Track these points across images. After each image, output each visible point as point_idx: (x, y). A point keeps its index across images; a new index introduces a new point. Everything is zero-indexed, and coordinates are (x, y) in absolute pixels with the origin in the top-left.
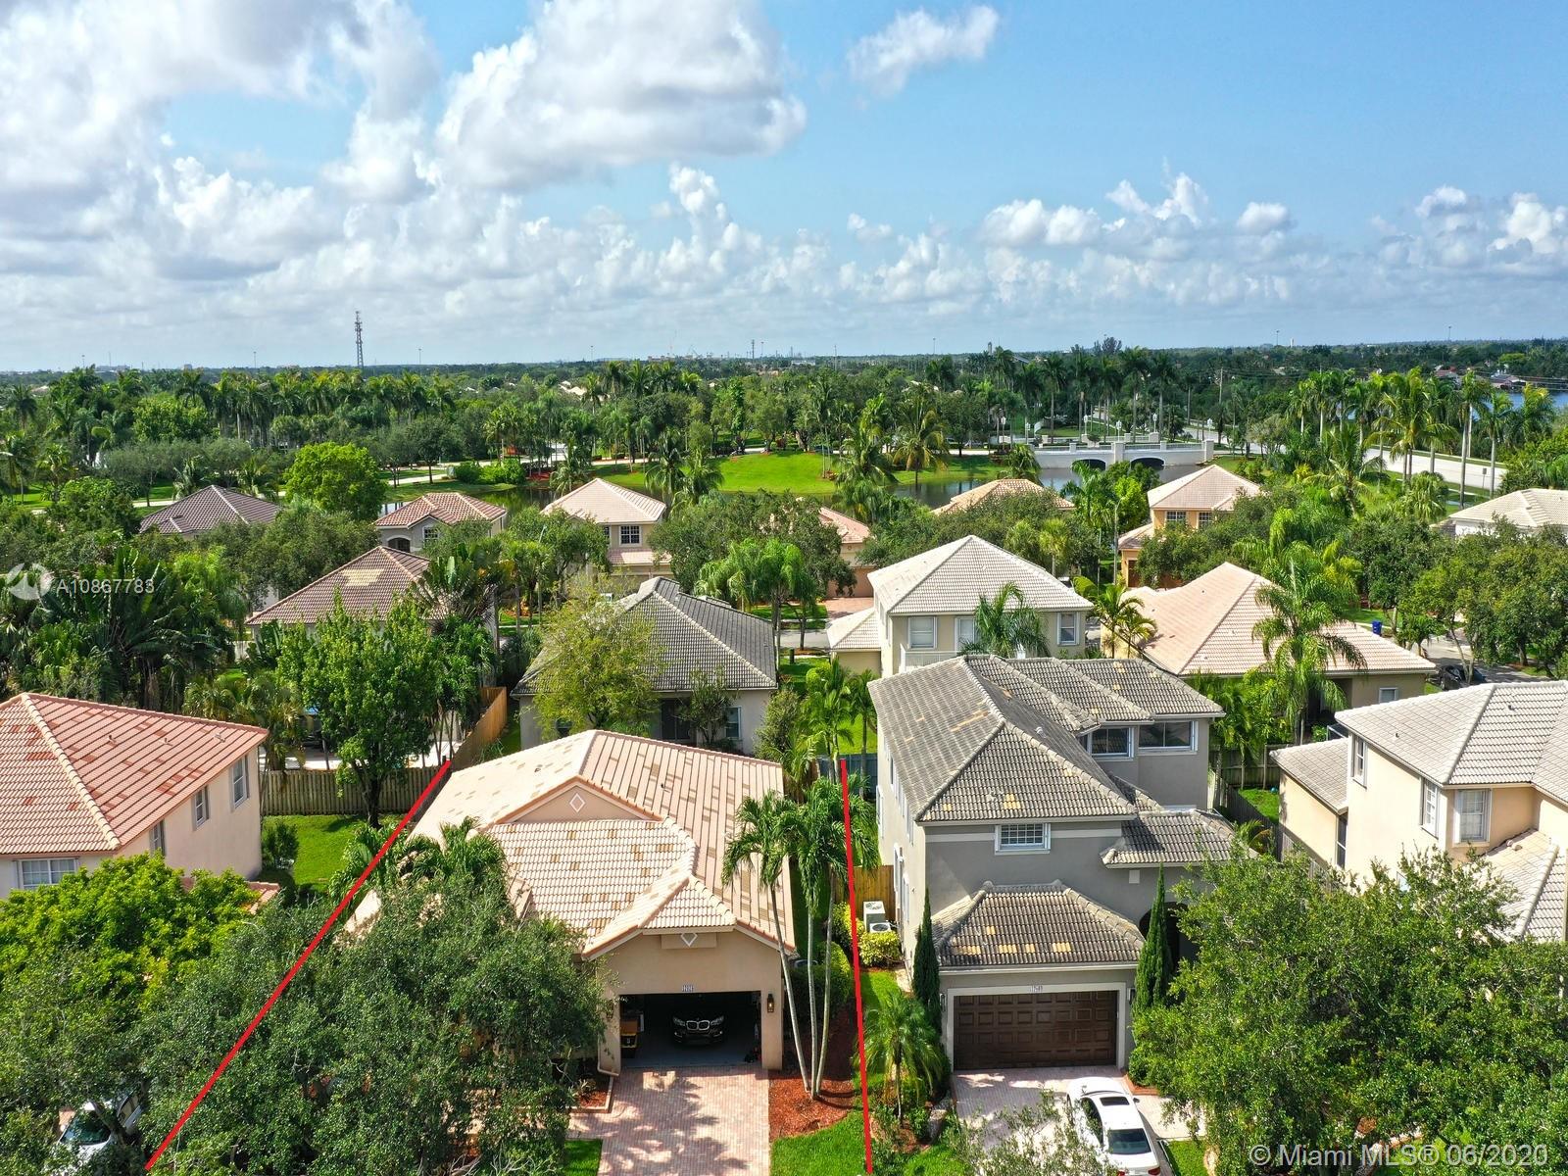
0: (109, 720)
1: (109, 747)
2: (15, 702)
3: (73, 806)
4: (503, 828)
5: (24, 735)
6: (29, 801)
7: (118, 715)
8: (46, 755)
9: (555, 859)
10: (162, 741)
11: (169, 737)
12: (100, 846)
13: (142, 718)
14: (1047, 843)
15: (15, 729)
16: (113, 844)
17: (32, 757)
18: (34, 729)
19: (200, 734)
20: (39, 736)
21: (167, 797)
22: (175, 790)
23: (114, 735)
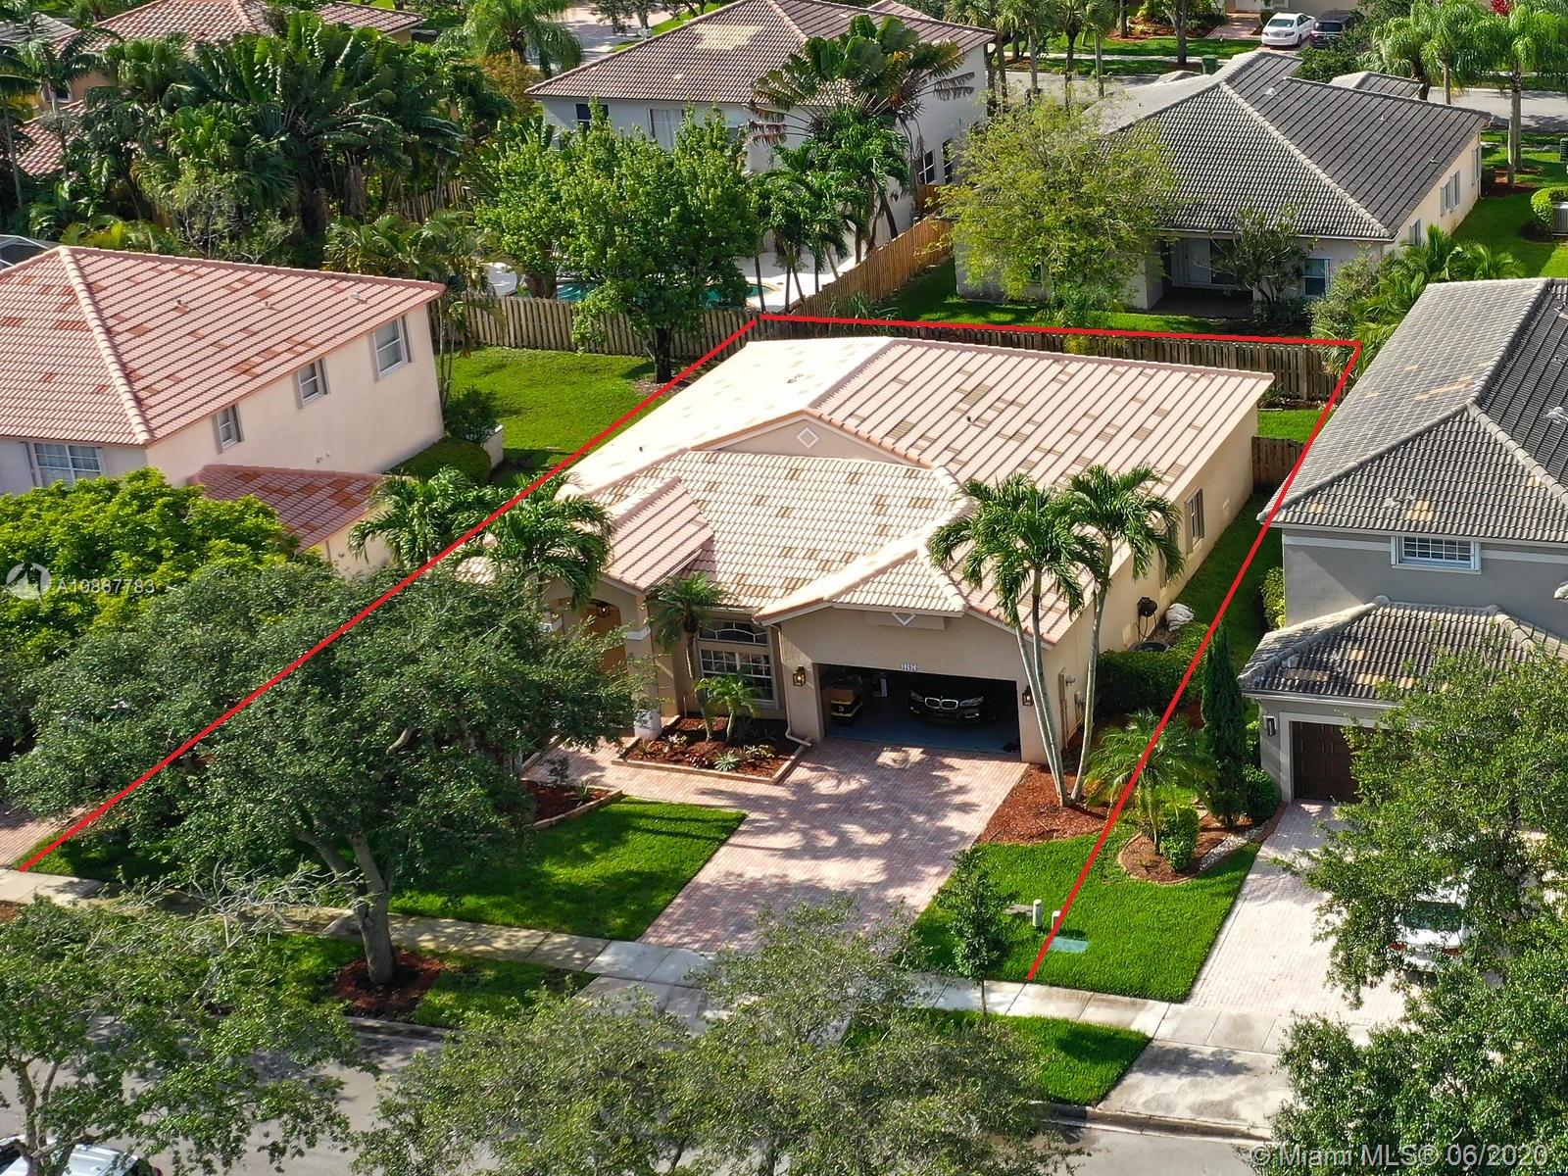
0: (187, 278)
1: (174, 314)
2: (51, 256)
3: (101, 389)
4: (700, 456)
5: (56, 299)
6: (48, 377)
7: (204, 270)
8: (79, 325)
9: (760, 500)
10: (262, 304)
11: (272, 300)
12: (124, 439)
13: (240, 274)
14: (1475, 563)
15: (46, 289)
16: (142, 437)
17: (61, 325)
18: (69, 291)
19: (329, 292)
20: (75, 301)
21: (244, 378)
22: (258, 370)
23: (184, 299)
